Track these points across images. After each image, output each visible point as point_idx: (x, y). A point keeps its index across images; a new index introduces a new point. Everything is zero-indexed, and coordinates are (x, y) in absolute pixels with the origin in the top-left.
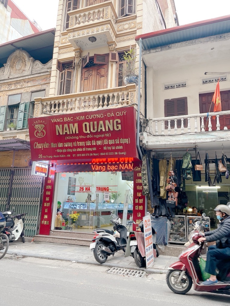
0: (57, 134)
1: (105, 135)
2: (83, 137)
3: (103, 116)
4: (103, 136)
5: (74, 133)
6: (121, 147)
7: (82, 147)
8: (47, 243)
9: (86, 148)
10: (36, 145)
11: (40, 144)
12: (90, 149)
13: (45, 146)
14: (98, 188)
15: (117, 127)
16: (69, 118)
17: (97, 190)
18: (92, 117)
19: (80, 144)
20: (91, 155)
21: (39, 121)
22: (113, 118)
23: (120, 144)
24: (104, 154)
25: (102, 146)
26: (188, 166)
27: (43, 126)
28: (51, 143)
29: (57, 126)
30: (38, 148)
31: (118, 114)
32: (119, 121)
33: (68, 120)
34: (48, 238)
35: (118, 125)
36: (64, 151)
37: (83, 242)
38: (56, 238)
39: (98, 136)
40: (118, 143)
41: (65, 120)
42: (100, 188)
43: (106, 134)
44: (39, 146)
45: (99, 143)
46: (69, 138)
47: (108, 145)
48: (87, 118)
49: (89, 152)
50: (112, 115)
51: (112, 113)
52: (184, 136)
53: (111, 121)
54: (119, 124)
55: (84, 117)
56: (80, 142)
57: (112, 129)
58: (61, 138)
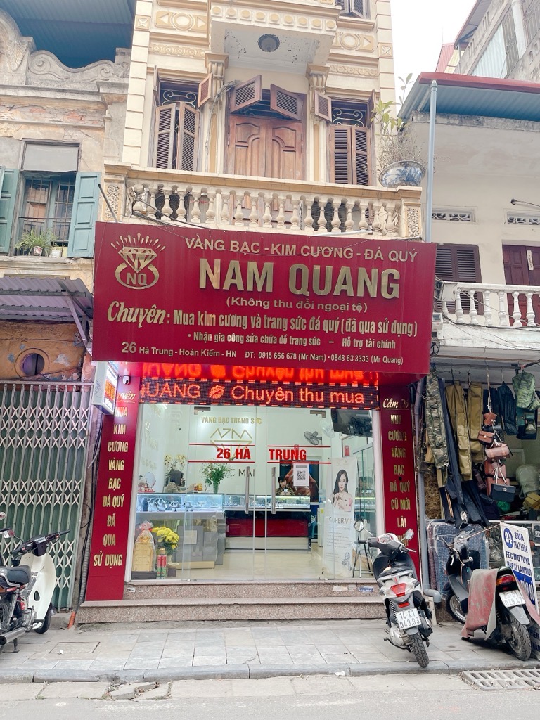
0: (203, 285)
1: (351, 307)
2: (286, 305)
3: (352, 254)
4: (345, 308)
5: (260, 289)
6: (391, 345)
7: (278, 333)
8: (132, 625)
9: (288, 337)
10: (116, 310)
11: (132, 310)
12: (300, 341)
13: (151, 318)
14: (274, 453)
15: (390, 290)
16: (245, 243)
17: (272, 458)
18: (318, 250)
19: (271, 322)
20: (304, 356)
21: (139, 235)
22: (380, 265)
23: (389, 336)
24: (341, 358)
25: (339, 337)
26: (532, 404)
27: (153, 253)
28: (176, 311)
29: (204, 263)
30: (124, 320)
31: (393, 255)
32: (397, 275)
33: (243, 248)
34: (134, 609)
35: (391, 285)
36: (219, 338)
37: (258, 610)
38: (166, 606)
39: (329, 308)
40: (386, 332)
41: (232, 246)
42: (281, 451)
43: (354, 306)
44: (128, 315)
45: (331, 326)
46: (239, 301)
47: (357, 335)
48: (303, 254)
49: (299, 349)
50: (377, 256)
51: (379, 251)
52: (524, 333)
53: (375, 271)
54: (395, 281)
55: (294, 247)
56: (274, 318)
57: (373, 293)
58: (214, 300)
